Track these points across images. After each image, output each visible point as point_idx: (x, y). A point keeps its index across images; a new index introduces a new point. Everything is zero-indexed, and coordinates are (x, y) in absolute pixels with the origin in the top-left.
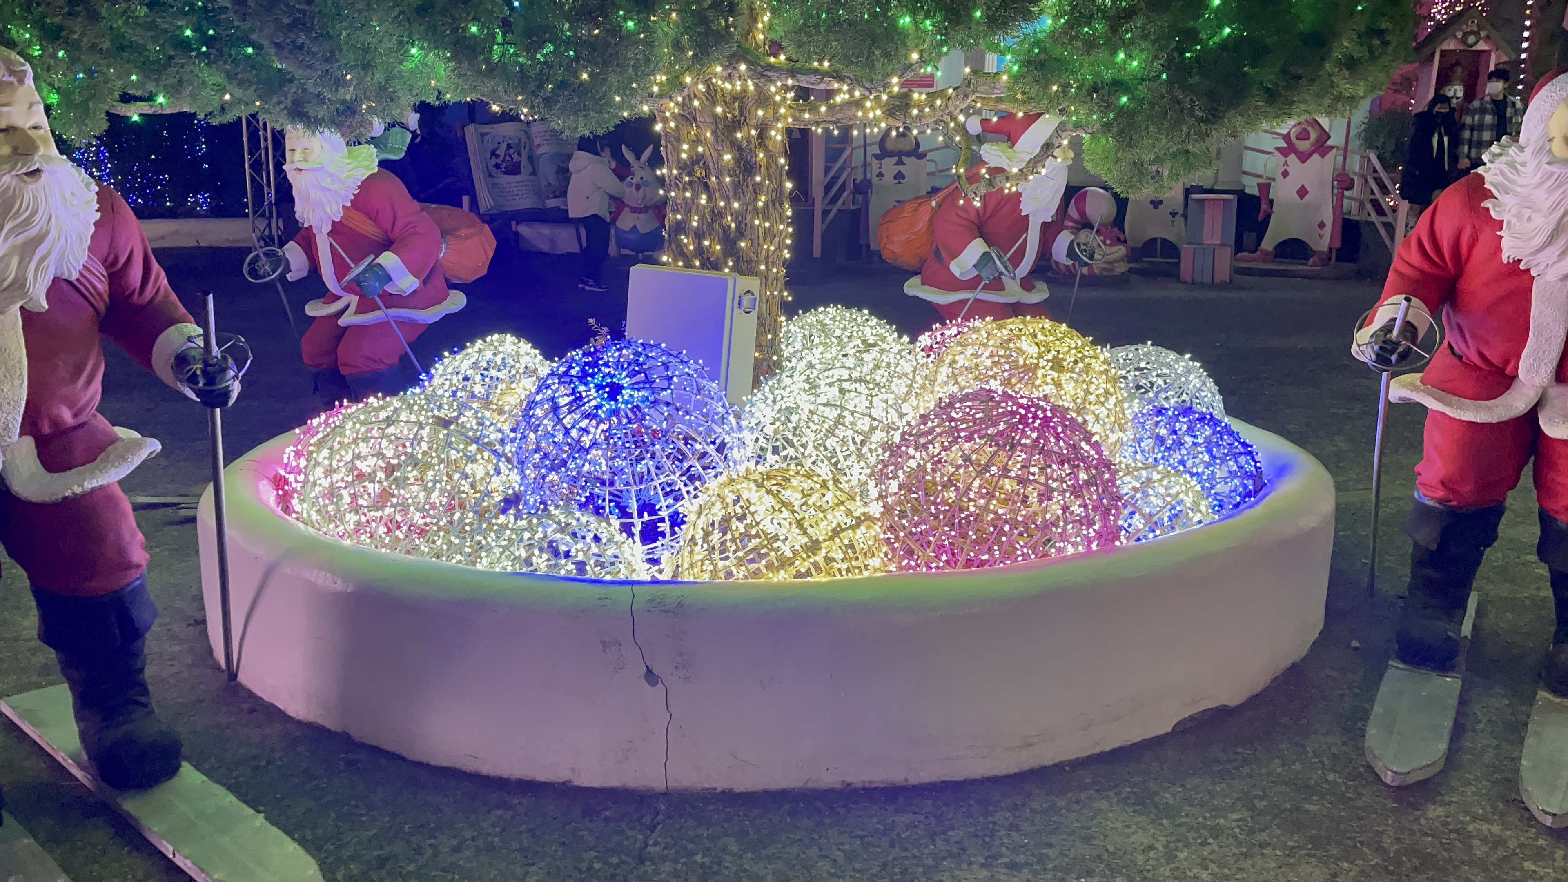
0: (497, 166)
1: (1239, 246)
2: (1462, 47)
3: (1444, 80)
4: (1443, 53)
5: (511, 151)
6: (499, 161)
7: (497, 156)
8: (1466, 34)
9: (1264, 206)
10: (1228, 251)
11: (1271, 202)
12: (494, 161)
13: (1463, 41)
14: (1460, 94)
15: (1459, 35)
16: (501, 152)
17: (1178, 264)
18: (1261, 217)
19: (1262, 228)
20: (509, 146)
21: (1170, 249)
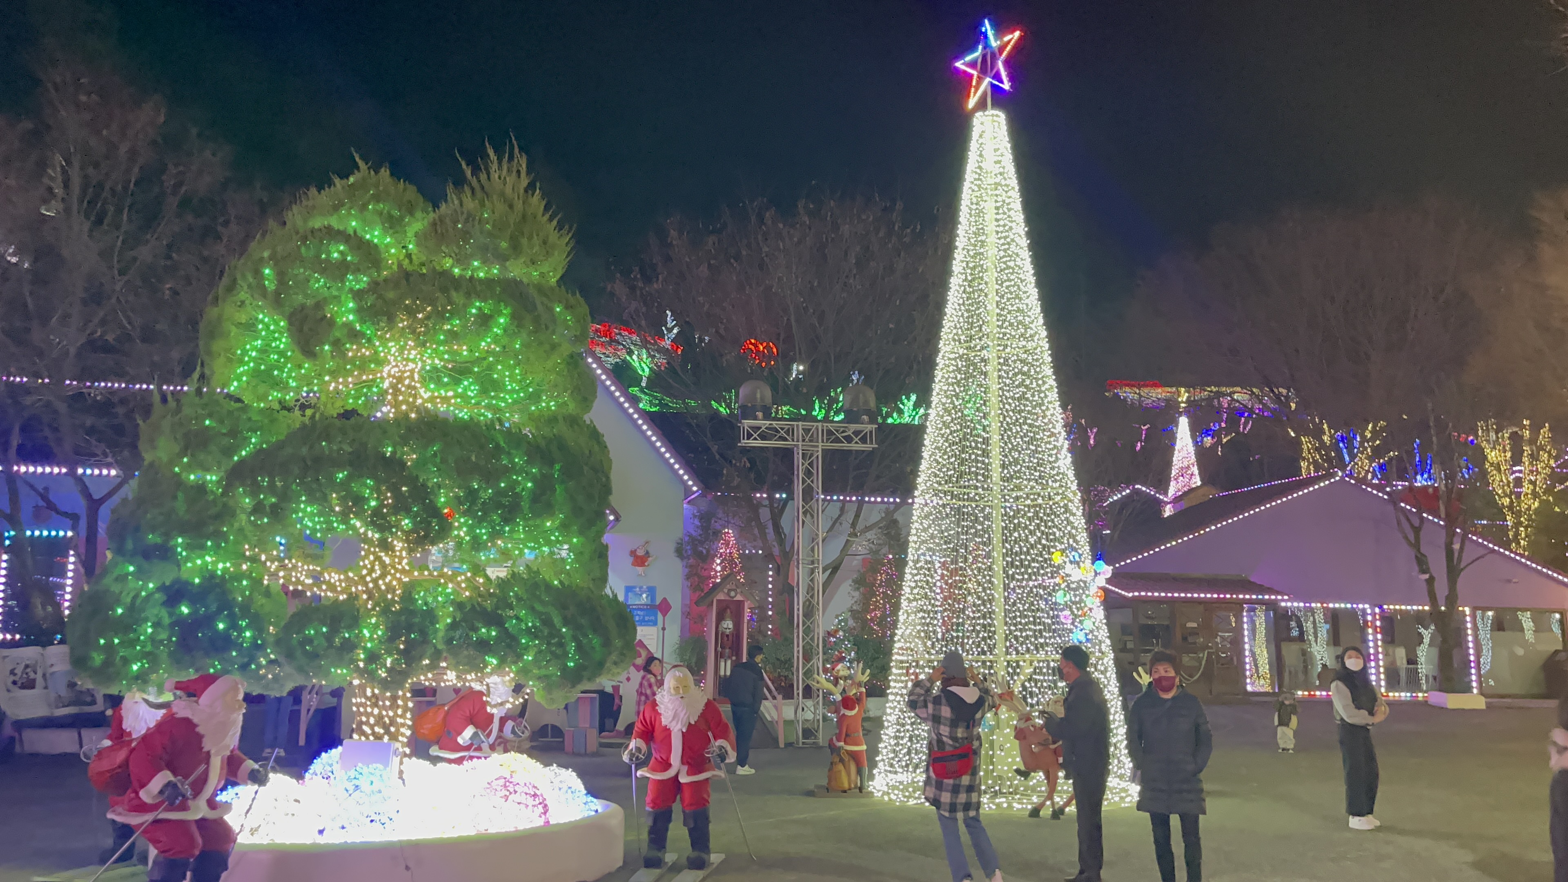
0: (14, 683)
1: (602, 729)
2: (728, 598)
3: (720, 618)
4: (718, 601)
5: (28, 670)
6: (16, 678)
7: (15, 675)
8: (730, 590)
9: (617, 701)
10: (595, 732)
11: (621, 697)
12: (12, 678)
13: (728, 594)
14: (731, 626)
15: (726, 591)
16: (19, 671)
17: (563, 742)
18: (615, 708)
19: (615, 715)
20: (27, 666)
21: (557, 731)
